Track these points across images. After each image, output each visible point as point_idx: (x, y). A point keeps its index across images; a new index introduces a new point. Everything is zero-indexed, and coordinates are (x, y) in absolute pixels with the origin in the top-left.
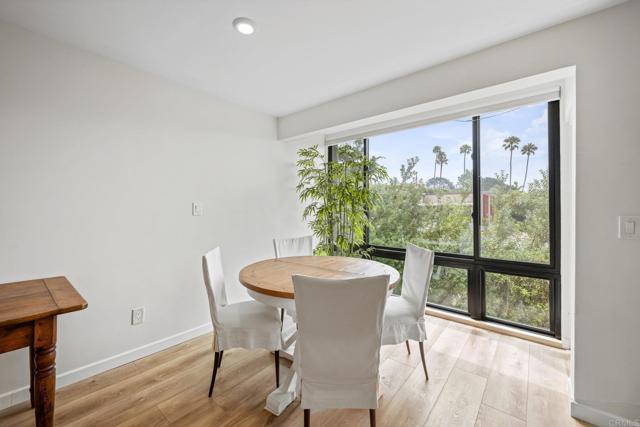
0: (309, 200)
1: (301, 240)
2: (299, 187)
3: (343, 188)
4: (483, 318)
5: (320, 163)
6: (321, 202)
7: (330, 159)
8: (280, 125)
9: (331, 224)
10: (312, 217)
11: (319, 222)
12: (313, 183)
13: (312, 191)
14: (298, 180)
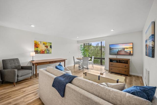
0: (82, 51)
1: (81, 56)
2: (80, 49)
3: (86, 50)
4: (102, 65)
5: (83, 46)
6: (83, 51)
7: (84, 46)
8: (78, 42)
9: (84, 54)
10: (82, 53)
11: (83, 54)
12: (82, 49)
13: (82, 50)
14: (80, 48)
